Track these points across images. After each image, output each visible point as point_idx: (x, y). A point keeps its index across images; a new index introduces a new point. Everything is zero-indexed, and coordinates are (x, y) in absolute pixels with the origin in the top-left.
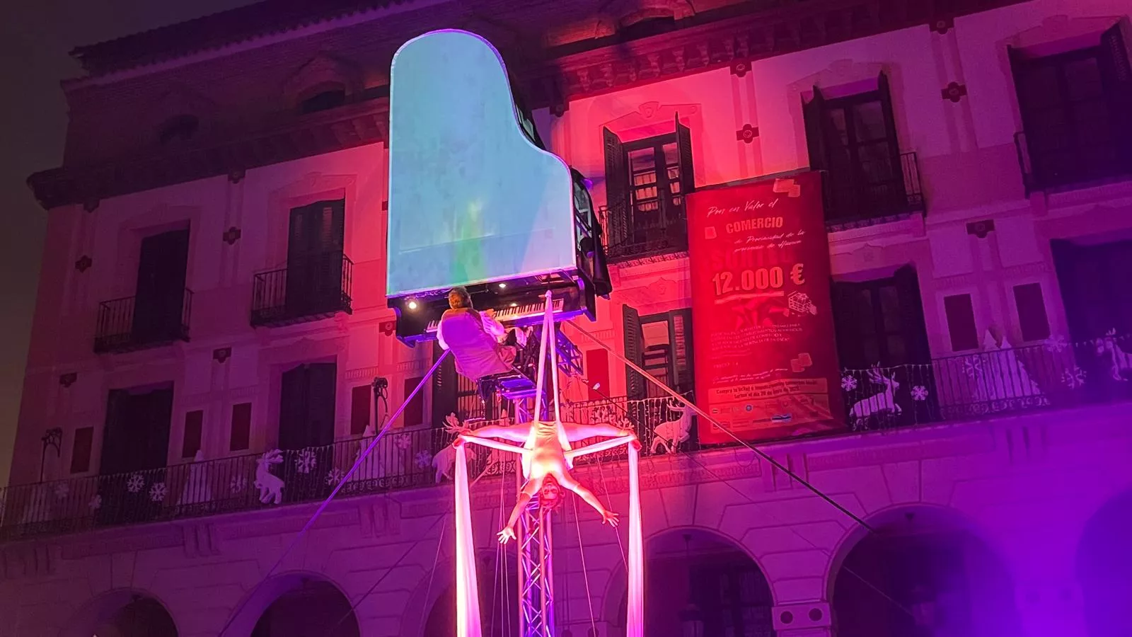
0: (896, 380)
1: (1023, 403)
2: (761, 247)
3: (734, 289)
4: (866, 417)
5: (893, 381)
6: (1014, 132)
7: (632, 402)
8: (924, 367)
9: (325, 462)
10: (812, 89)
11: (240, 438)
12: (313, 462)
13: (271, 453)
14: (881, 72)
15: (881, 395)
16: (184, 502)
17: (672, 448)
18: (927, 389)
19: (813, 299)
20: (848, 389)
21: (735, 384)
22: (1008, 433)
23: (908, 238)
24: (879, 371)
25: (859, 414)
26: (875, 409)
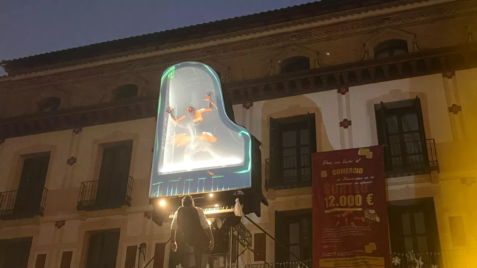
2: (351, 184)
3: (336, 205)
5: (420, 261)
7: (278, 263)
8: (437, 255)
10: (380, 103)
14: (417, 96)
18: (439, 267)
19: (378, 213)
20: (396, 264)
21: (334, 257)
23: (430, 184)
24: (413, 255)
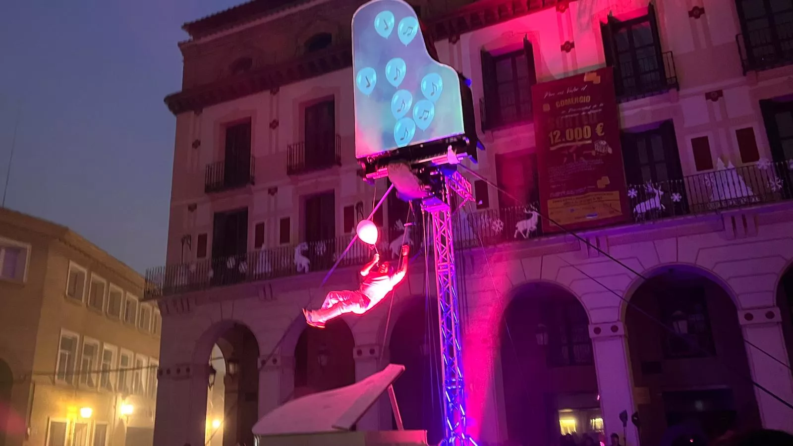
0: (661, 190)
1: (742, 201)
2: (578, 114)
3: (562, 140)
4: (643, 213)
5: (660, 191)
6: (736, 34)
7: (502, 209)
8: (679, 182)
9: (331, 249)
10: (607, 17)
11: (285, 237)
12: (325, 249)
13: (302, 244)
14: (650, 4)
15: (652, 200)
16: (257, 272)
17: (527, 235)
18: (681, 194)
19: (610, 144)
20: (632, 197)
21: (564, 196)
22: (733, 218)
23: (668, 104)
24: (651, 185)
25: (639, 211)
26: (648, 208)
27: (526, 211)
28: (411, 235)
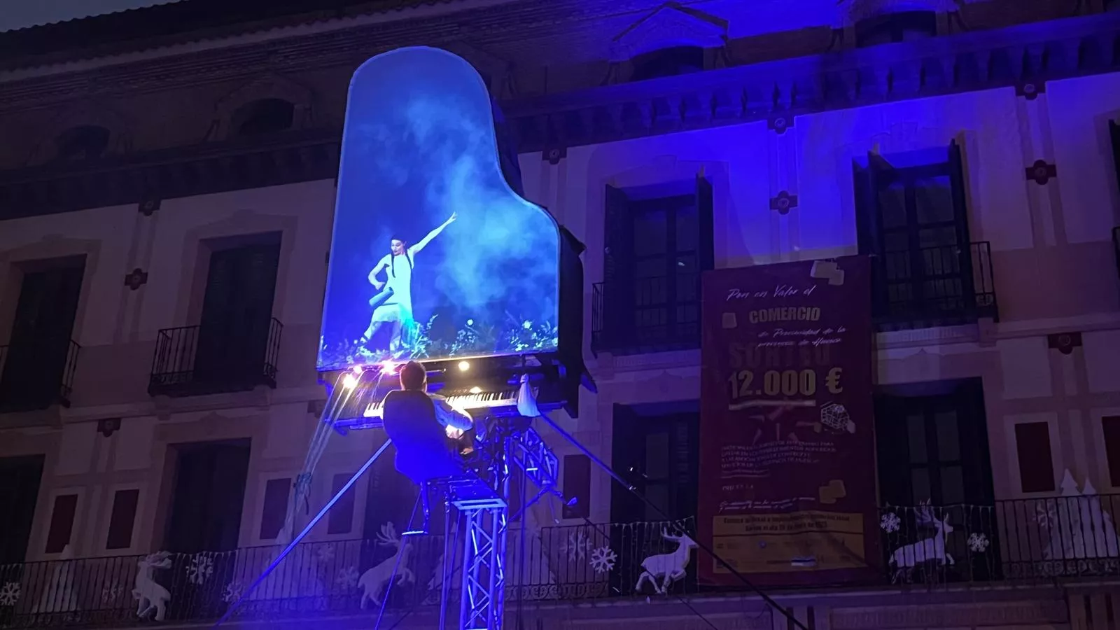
0: (950, 524)
1: (1107, 566)
2: (791, 343)
3: (755, 392)
4: (909, 568)
5: (945, 525)
6: (1113, 226)
7: (617, 524)
8: (985, 510)
9: (224, 571)
10: (866, 155)
11: (120, 535)
12: (210, 571)
13: (158, 555)
14: (953, 141)
15: (929, 542)
16: (42, 610)
17: (663, 588)
18: (987, 538)
19: (852, 413)
21: (748, 511)
22: (1087, 599)
23: (972, 348)
24: (930, 510)
25: (901, 564)
26: (921, 559)
27: (666, 535)
28: (412, 561)
